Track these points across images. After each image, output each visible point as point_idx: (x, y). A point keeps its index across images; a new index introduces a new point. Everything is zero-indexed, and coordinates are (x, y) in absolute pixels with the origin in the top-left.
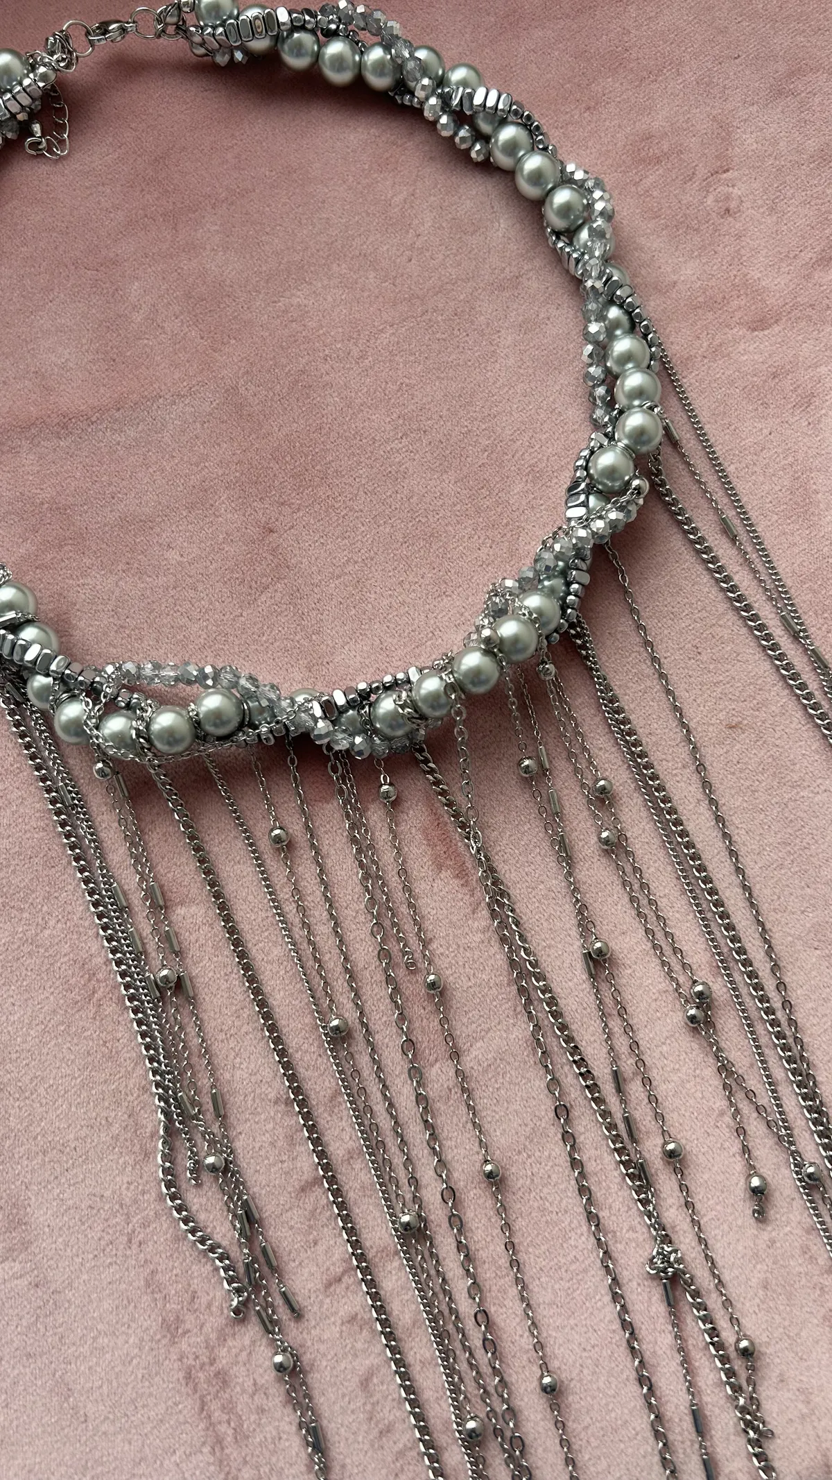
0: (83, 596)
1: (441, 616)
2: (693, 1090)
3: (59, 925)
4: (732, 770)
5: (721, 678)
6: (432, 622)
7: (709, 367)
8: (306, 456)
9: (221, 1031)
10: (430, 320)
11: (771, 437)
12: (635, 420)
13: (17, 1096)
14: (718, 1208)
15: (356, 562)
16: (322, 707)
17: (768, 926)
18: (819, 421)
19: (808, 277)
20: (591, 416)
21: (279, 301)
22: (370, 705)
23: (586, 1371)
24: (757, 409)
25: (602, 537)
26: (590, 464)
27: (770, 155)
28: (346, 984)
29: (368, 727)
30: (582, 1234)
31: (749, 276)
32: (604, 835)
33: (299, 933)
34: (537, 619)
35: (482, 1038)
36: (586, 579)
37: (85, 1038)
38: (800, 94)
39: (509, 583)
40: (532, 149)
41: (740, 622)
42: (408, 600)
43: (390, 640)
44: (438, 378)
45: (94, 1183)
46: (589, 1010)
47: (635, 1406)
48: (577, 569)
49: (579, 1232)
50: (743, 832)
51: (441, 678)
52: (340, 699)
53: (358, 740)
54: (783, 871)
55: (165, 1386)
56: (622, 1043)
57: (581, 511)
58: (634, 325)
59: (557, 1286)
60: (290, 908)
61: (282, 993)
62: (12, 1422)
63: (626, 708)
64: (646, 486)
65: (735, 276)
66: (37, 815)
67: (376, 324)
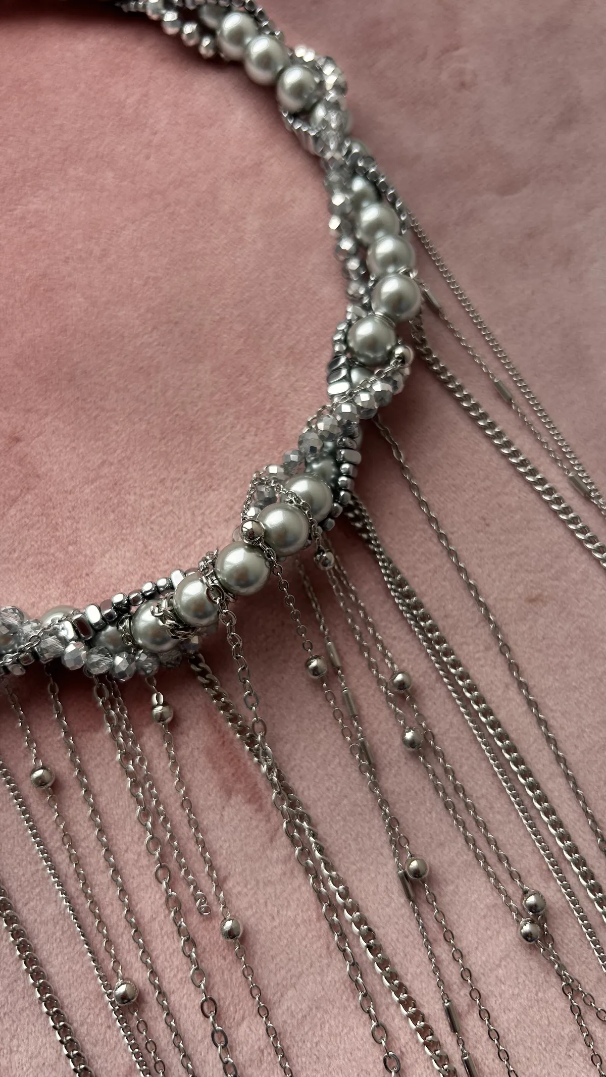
1: (208, 512)
2: (538, 1017)
4: (539, 648)
5: (514, 549)
6: (200, 519)
7: (462, 235)
12: (391, 286)
16: (74, 627)
18: (581, 277)
19: (551, 140)
20: (347, 293)
22: (130, 619)
24: (516, 271)
25: (370, 411)
26: (349, 338)
27: (498, 31)
28: (132, 941)
29: (128, 644)
31: (492, 144)
32: (409, 735)
33: (75, 886)
34: (306, 505)
35: (294, 986)
36: (357, 457)
39: (273, 469)
41: (527, 488)
42: (171, 498)
43: (155, 543)
46: (411, 938)
48: (346, 448)
50: (559, 714)
51: (202, 581)
52: (94, 616)
53: (119, 660)
56: (452, 972)
57: (344, 387)
58: (379, 194)
60: (62, 858)
63: (417, 590)
64: (411, 354)
65: (478, 145)
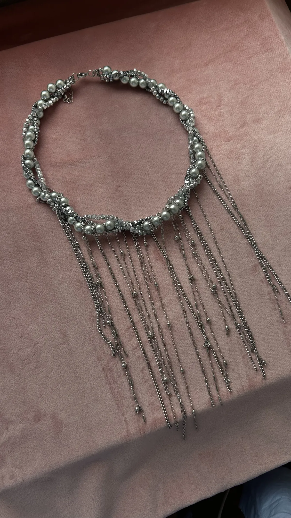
0: (78, 201)
2: (213, 308)
3: (74, 272)
4: (221, 239)
5: (219, 219)
6: (155, 206)
7: (216, 150)
8: (127, 170)
9: (110, 295)
10: (154, 140)
11: (230, 166)
12: (200, 162)
13: (65, 309)
14: (219, 333)
15: (138, 193)
16: (132, 224)
17: (229, 272)
18: (241, 162)
19: (239, 130)
20: (190, 161)
21: (121, 135)
22: (142, 224)
23: (190, 368)
24: (227, 159)
25: (193, 187)
26: (190, 172)
27: (230, 103)
28: (137, 285)
29: (142, 229)
30: (189, 339)
31: (225, 130)
32: (193, 252)
33: (127, 274)
34: (178, 205)
35: (167, 296)
36: (189, 197)
37: (80, 296)
38: (237, 89)
39: (172, 197)
40: (177, 102)
41: (223, 207)
43: (146, 210)
44: (156, 153)
45: (82, 328)
46: (190, 290)
47: (201, 376)
48: (187, 194)
49: (188, 338)
51: (158, 217)
52: (136, 222)
53: (140, 231)
54: (232, 261)
55: (98, 371)
56: (197, 298)
57: (188, 182)
58: (199, 141)
59: (184, 350)
60: (125, 269)
61: (123, 287)
62: (64, 379)
63: (198, 225)
64: (202, 176)
65: (222, 130)
66: (69, 248)
67: (142, 141)
